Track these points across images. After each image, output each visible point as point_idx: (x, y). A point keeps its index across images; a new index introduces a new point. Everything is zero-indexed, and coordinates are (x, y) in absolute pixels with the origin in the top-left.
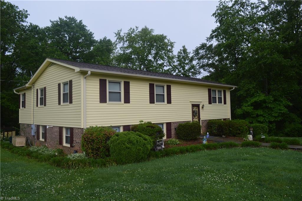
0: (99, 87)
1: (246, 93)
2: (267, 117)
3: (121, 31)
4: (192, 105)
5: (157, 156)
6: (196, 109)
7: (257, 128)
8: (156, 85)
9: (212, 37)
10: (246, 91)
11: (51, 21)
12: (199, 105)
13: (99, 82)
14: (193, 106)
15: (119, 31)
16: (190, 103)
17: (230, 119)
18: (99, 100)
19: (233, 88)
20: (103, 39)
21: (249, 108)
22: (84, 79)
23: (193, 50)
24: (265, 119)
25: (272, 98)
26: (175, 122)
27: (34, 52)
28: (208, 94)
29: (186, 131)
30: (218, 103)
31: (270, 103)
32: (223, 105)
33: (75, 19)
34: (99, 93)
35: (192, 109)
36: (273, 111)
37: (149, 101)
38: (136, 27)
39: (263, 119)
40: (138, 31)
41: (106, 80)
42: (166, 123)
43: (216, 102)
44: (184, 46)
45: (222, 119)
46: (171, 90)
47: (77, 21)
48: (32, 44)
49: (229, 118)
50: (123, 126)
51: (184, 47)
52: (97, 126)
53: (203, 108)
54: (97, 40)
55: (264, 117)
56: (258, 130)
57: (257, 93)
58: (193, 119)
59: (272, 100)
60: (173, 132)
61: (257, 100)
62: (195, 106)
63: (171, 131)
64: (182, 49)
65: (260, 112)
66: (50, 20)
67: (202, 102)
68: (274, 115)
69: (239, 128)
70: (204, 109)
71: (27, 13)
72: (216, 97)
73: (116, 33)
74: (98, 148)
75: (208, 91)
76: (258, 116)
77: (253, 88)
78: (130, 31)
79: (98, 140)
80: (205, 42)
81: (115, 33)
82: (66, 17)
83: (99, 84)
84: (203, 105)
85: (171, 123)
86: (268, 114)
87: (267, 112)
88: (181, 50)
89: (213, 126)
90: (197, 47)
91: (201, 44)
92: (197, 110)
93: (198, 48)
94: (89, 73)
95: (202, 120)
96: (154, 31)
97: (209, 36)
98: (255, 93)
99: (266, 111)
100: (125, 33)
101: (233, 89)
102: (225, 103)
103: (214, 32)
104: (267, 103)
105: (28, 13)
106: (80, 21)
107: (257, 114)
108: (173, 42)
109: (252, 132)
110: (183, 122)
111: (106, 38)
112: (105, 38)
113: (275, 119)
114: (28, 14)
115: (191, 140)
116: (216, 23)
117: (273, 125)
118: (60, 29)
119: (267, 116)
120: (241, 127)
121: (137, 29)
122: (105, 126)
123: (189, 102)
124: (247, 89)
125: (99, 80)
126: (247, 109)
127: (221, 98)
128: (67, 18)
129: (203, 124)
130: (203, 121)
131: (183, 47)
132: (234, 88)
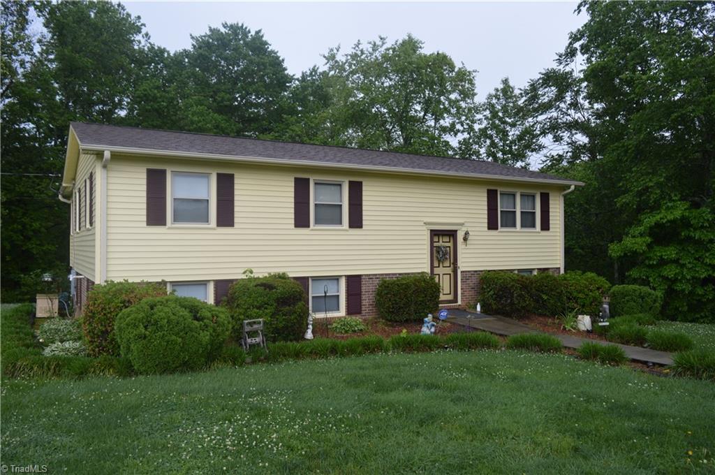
0: (145, 188)
1: (638, 199)
2: (690, 266)
3: (338, 51)
4: (431, 231)
5: (236, 360)
6: (443, 242)
7: (626, 298)
8: (316, 182)
9: (571, 53)
10: (640, 194)
11: (193, 38)
12: (456, 231)
13: (145, 176)
14: (435, 234)
15: (332, 50)
16: (424, 228)
17: (562, 271)
18: (145, 219)
19: (569, 188)
20: (308, 73)
21: (639, 240)
22: (103, 170)
23: (521, 90)
24: (682, 274)
25: (710, 212)
26: (376, 275)
27: (150, 107)
28: (486, 204)
29: (392, 299)
30: (523, 226)
31: (702, 227)
32: (539, 232)
33: (246, 28)
34: (145, 201)
35: (432, 242)
36: (709, 250)
37: (293, 222)
38: (381, 39)
39: (677, 271)
40: (385, 47)
41: (165, 170)
42: (345, 276)
43: (514, 225)
44: (506, 80)
45: (515, 270)
46: (364, 193)
47: (249, 32)
48: (145, 90)
49: (558, 266)
50: (214, 280)
51: (506, 82)
52: (127, 281)
53: (465, 239)
54: (292, 75)
55: (683, 266)
56: (628, 301)
57: (671, 200)
58: (432, 267)
59: (708, 220)
60: (367, 299)
61: (661, 219)
62: (443, 235)
63: (361, 297)
64: (501, 86)
65: (671, 252)
66: (191, 35)
67: (466, 224)
68: (708, 260)
69: (575, 294)
70: (468, 242)
71: (139, 22)
72: (514, 213)
73: (327, 55)
74: (102, 332)
75: (486, 195)
76: (663, 262)
77: (659, 185)
78: (357, 48)
79: (105, 314)
80: (555, 66)
81: (325, 57)
82: (225, 26)
83: (145, 182)
84: (467, 233)
85: (359, 276)
86: (696, 259)
87: (693, 254)
88: (497, 90)
89: (488, 287)
90: (532, 81)
91: (544, 72)
92: (451, 244)
93: (534, 84)
94: (107, 155)
95: (462, 272)
96: (422, 46)
97: (563, 51)
98: (664, 198)
99: (689, 248)
100: (346, 55)
101: (570, 190)
102: (545, 226)
103: (575, 38)
104: (692, 229)
105: (142, 21)
106: (258, 32)
107: (661, 256)
108: (472, 70)
109: (606, 306)
110: (400, 274)
111: (318, 68)
112: (313, 69)
113: (711, 272)
114: (143, 25)
115: (407, 321)
116: (576, 12)
117: (706, 291)
118: (207, 54)
119: (689, 263)
120: (580, 292)
121: (383, 43)
122: (149, 281)
123: (422, 224)
124: (640, 189)
125: (145, 171)
126: (633, 244)
127: (534, 213)
128: (228, 26)
129: (468, 282)
130: (469, 275)
131: (503, 81)
132: (573, 187)
